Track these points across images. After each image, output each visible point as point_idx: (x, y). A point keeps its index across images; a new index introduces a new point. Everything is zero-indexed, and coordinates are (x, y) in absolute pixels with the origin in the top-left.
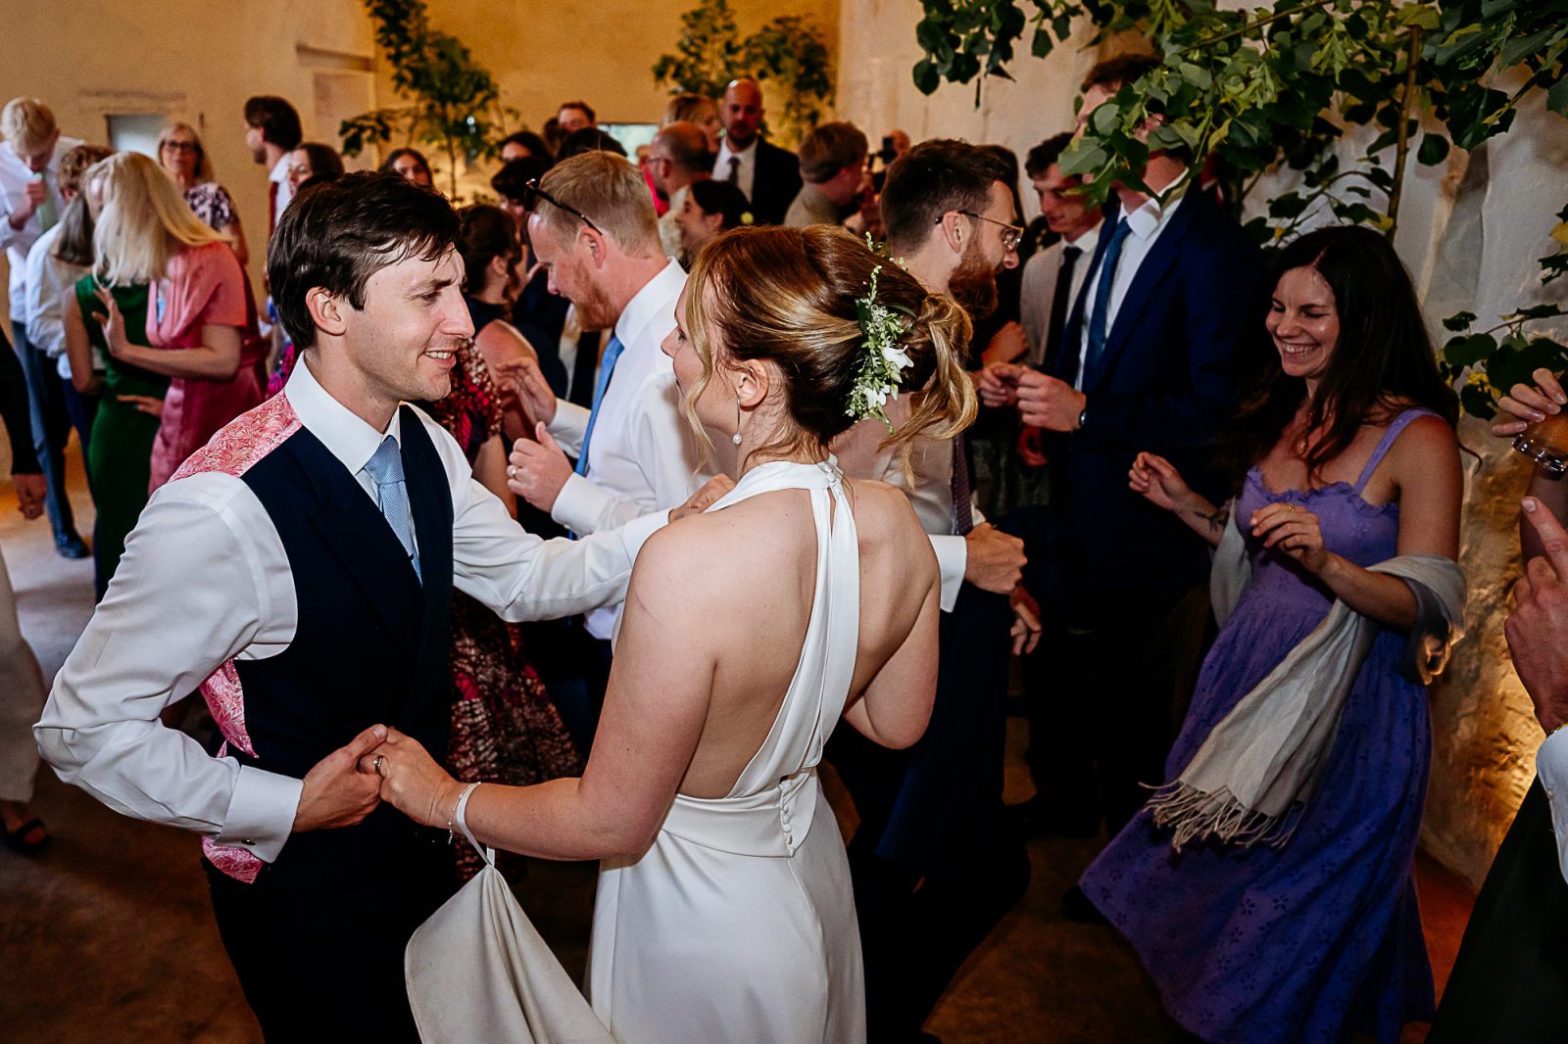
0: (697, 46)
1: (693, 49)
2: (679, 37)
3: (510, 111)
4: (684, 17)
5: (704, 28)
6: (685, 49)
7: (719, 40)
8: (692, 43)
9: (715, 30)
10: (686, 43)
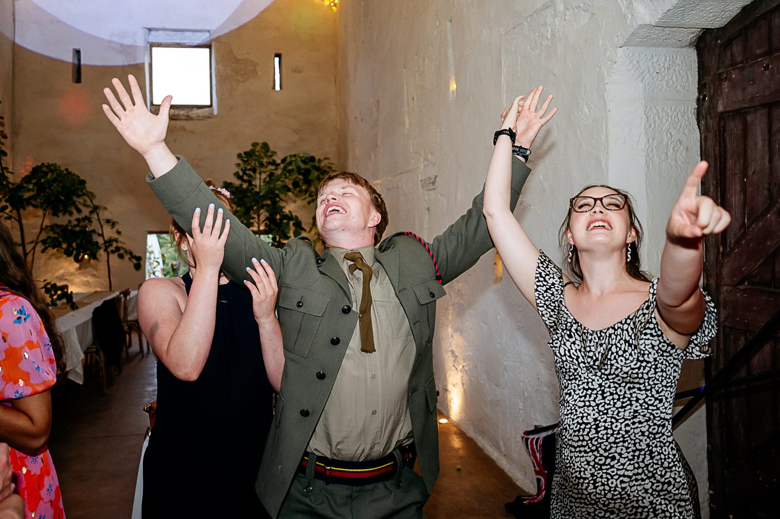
0: (250, 176)
1: (245, 178)
2: (235, 170)
3: (108, 221)
4: (239, 156)
5: (254, 163)
6: (239, 177)
7: (265, 172)
8: (244, 173)
9: (262, 165)
10: (241, 173)
